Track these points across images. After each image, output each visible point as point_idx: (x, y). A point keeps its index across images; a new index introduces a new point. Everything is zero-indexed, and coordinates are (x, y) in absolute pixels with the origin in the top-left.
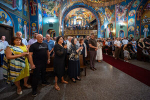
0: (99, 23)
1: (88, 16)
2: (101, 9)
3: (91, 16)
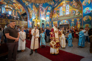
1: (19, 8)
2: (30, 5)
3: (22, 9)
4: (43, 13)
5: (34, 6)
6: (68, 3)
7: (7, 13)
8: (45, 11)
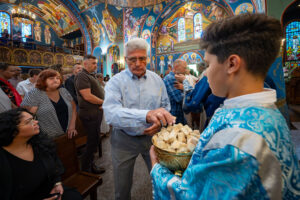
0: (89, 42)
1: (57, 17)
2: (93, 11)
3: (67, 20)
4: (132, 32)
5: (106, 13)
6: (198, 10)
7: (17, 30)
8: (137, 28)
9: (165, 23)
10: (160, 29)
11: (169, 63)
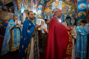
8: (37, 4)
9: (48, 4)
10: (45, 6)
11: (48, 18)
